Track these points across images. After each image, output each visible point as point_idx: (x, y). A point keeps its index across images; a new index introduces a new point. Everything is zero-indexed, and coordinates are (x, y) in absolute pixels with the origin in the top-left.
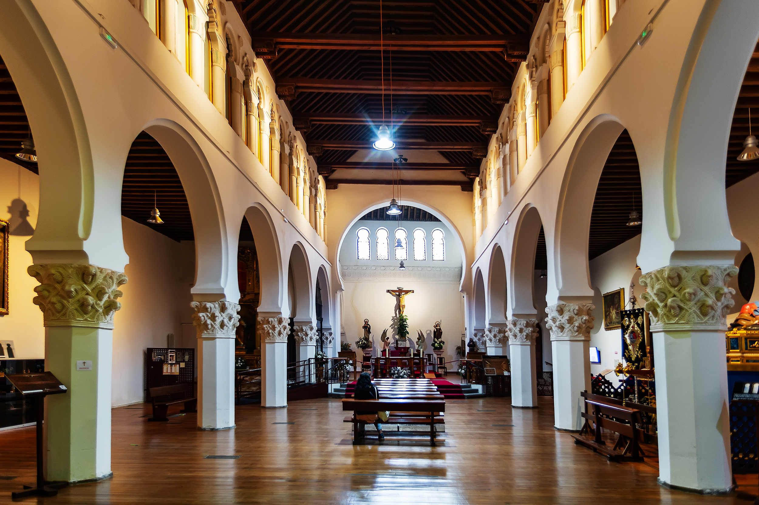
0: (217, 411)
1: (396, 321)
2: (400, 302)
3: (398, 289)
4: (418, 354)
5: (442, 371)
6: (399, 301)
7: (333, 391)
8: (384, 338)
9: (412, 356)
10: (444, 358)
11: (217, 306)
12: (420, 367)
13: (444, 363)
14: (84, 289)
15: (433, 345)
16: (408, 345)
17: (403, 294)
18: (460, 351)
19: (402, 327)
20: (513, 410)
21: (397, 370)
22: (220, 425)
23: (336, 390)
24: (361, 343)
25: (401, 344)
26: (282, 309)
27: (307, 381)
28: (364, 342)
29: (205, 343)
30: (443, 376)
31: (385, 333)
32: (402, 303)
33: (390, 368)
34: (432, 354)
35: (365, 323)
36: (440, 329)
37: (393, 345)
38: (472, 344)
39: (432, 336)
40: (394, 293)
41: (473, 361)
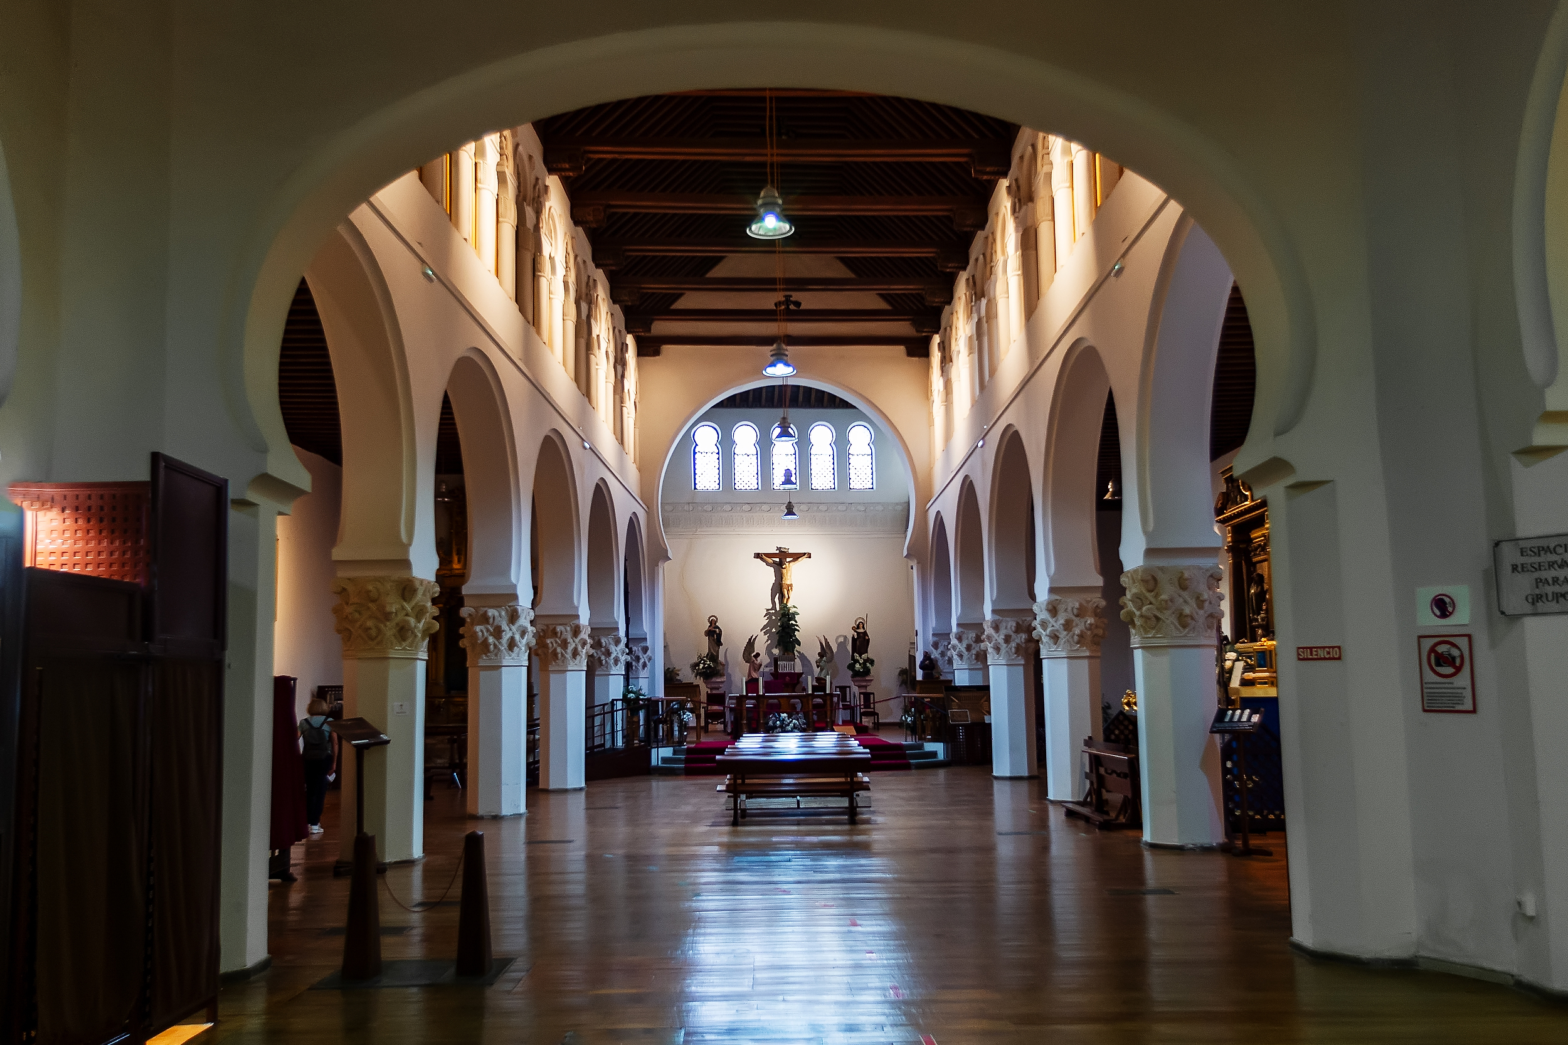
0: (503, 787)
1: (774, 618)
2: (782, 578)
3: (778, 552)
4: (820, 684)
5: (869, 722)
6: (779, 576)
7: (660, 763)
8: (750, 654)
9: (810, 692)
10: (873, 694)
11: (503, 613)
12: (826, 713)
13: (874, 703)
14: (403, 608)
15: (851, 667)
16: (798, 669)
17: (789, 562)
18: (906, 677)
19: (787, 630)
20: (996, 785)
21: (779, 720)
22: (506, 810)
23: (665, 760)
24: (701, 666)
25: (785, 667)
26: (580, 609)
27: (608, 745)
28: (709, 665)
29: (483, 674)
30: (870, 732)
31: (751, 644)
32: (787, 581)
33: (766, 715)
34: (849, 687)
35: (711, 623)
36: (865, 633)
37: (767, 670)
38: (929, 664)
39: (850, 648)
40: (770, 561)
41: (927, 698)
